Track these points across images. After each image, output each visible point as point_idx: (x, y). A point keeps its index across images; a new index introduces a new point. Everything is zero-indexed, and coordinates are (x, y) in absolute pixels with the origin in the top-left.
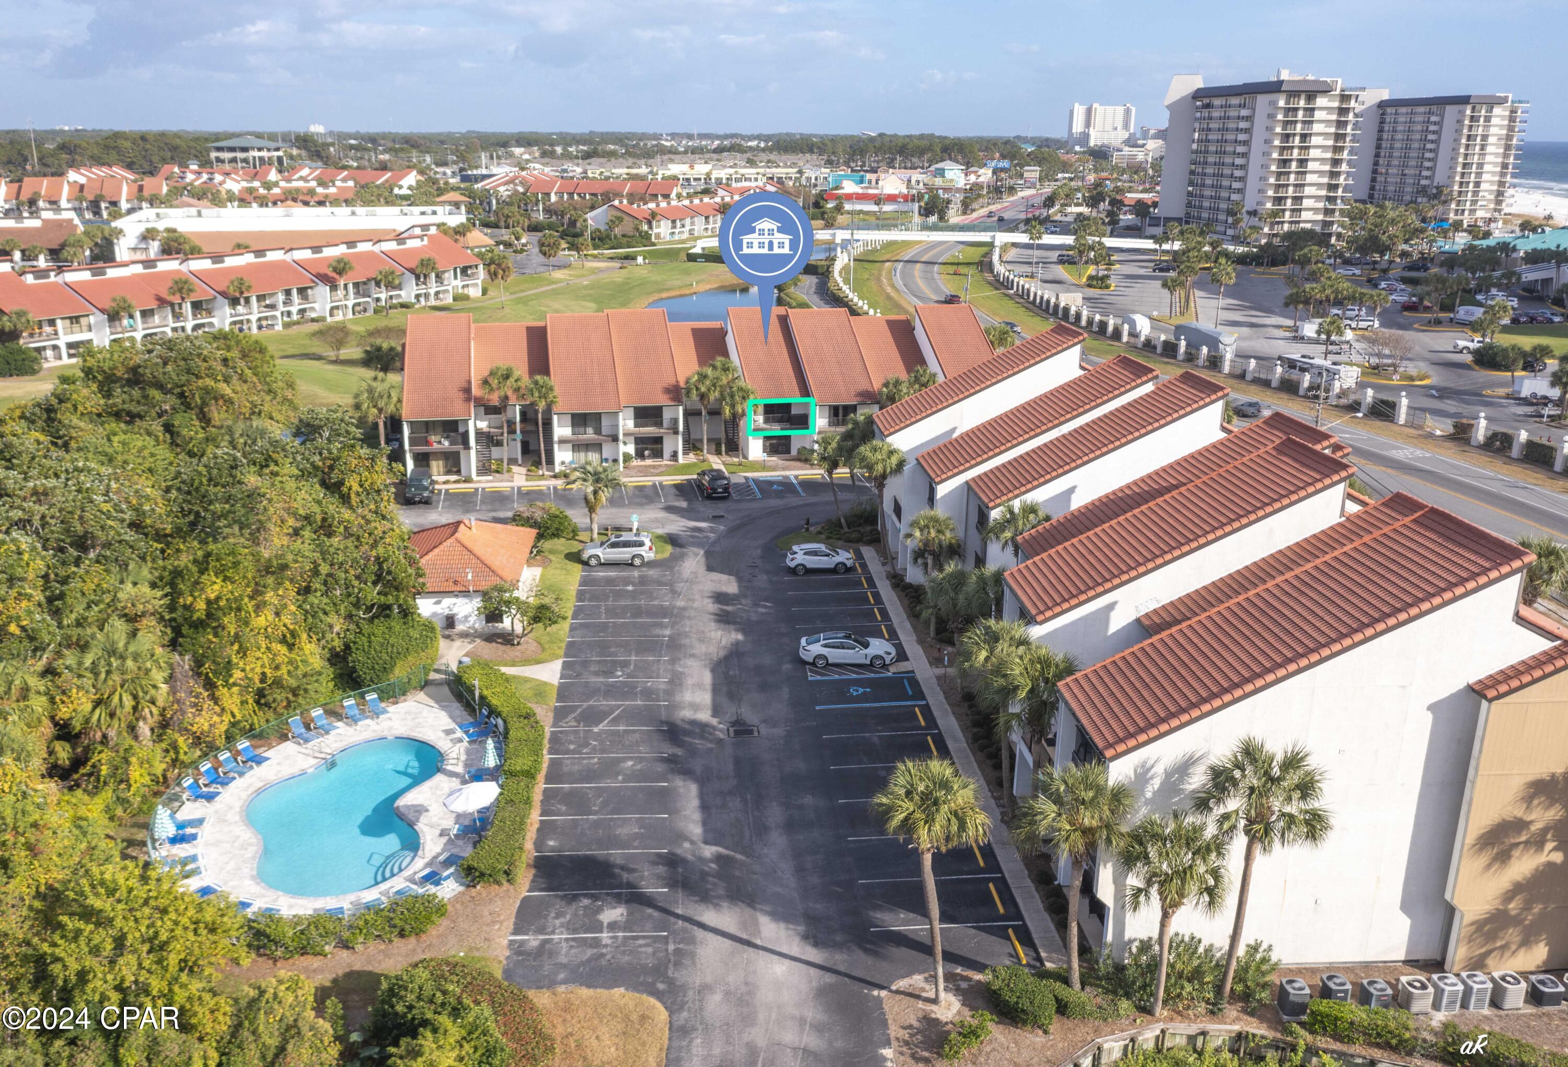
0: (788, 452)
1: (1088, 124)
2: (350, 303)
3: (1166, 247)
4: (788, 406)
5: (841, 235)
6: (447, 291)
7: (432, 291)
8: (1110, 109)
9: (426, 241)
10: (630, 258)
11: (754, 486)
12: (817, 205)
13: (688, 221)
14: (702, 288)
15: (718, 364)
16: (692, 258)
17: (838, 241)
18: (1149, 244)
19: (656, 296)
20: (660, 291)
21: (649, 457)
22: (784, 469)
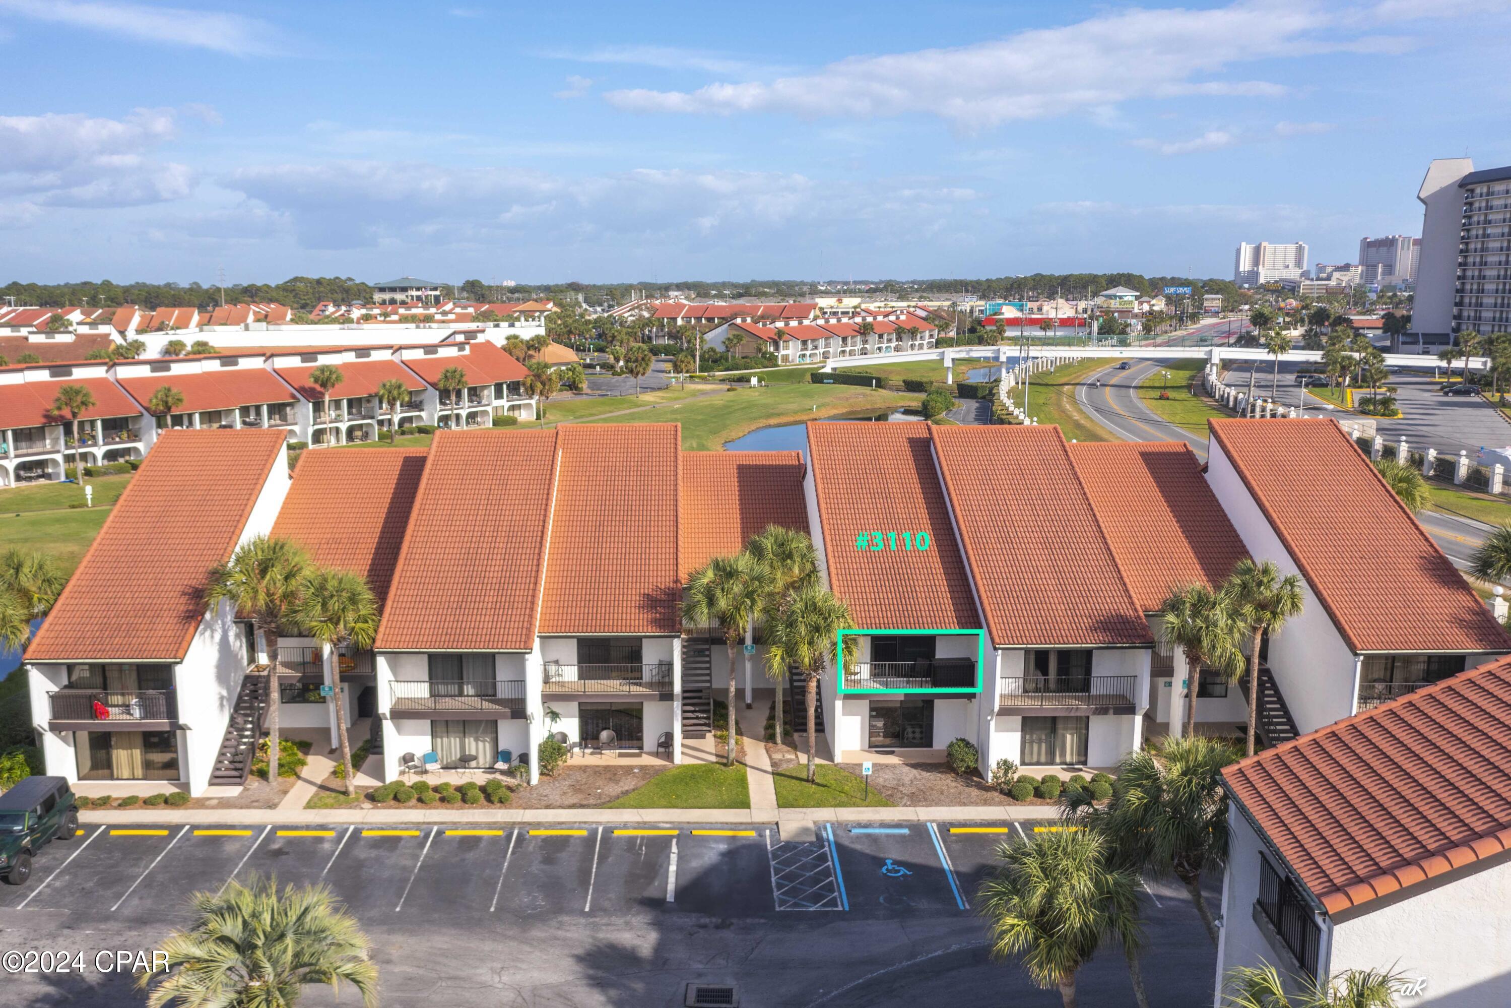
0: (927, 741)
1: (1256, 261)
2: (344, 427)
3: (1458, 364)
4: (929, 642)
5: (1007, 351)
6: (485, 413)
7: (464, 413)
8: (1280, 247)
9: (467, 351)
10: (744, 380)
11: (834, 862)
12: (972, 330)
13: (821, 342)
14: (825, 413)
15: (768, 544)
16: (818, 378)
17: (1003, 358)
18: (1431, 361)
19: (763, 422)
20: (769, 416)
21: (609, 745)
22: (917, 798)
